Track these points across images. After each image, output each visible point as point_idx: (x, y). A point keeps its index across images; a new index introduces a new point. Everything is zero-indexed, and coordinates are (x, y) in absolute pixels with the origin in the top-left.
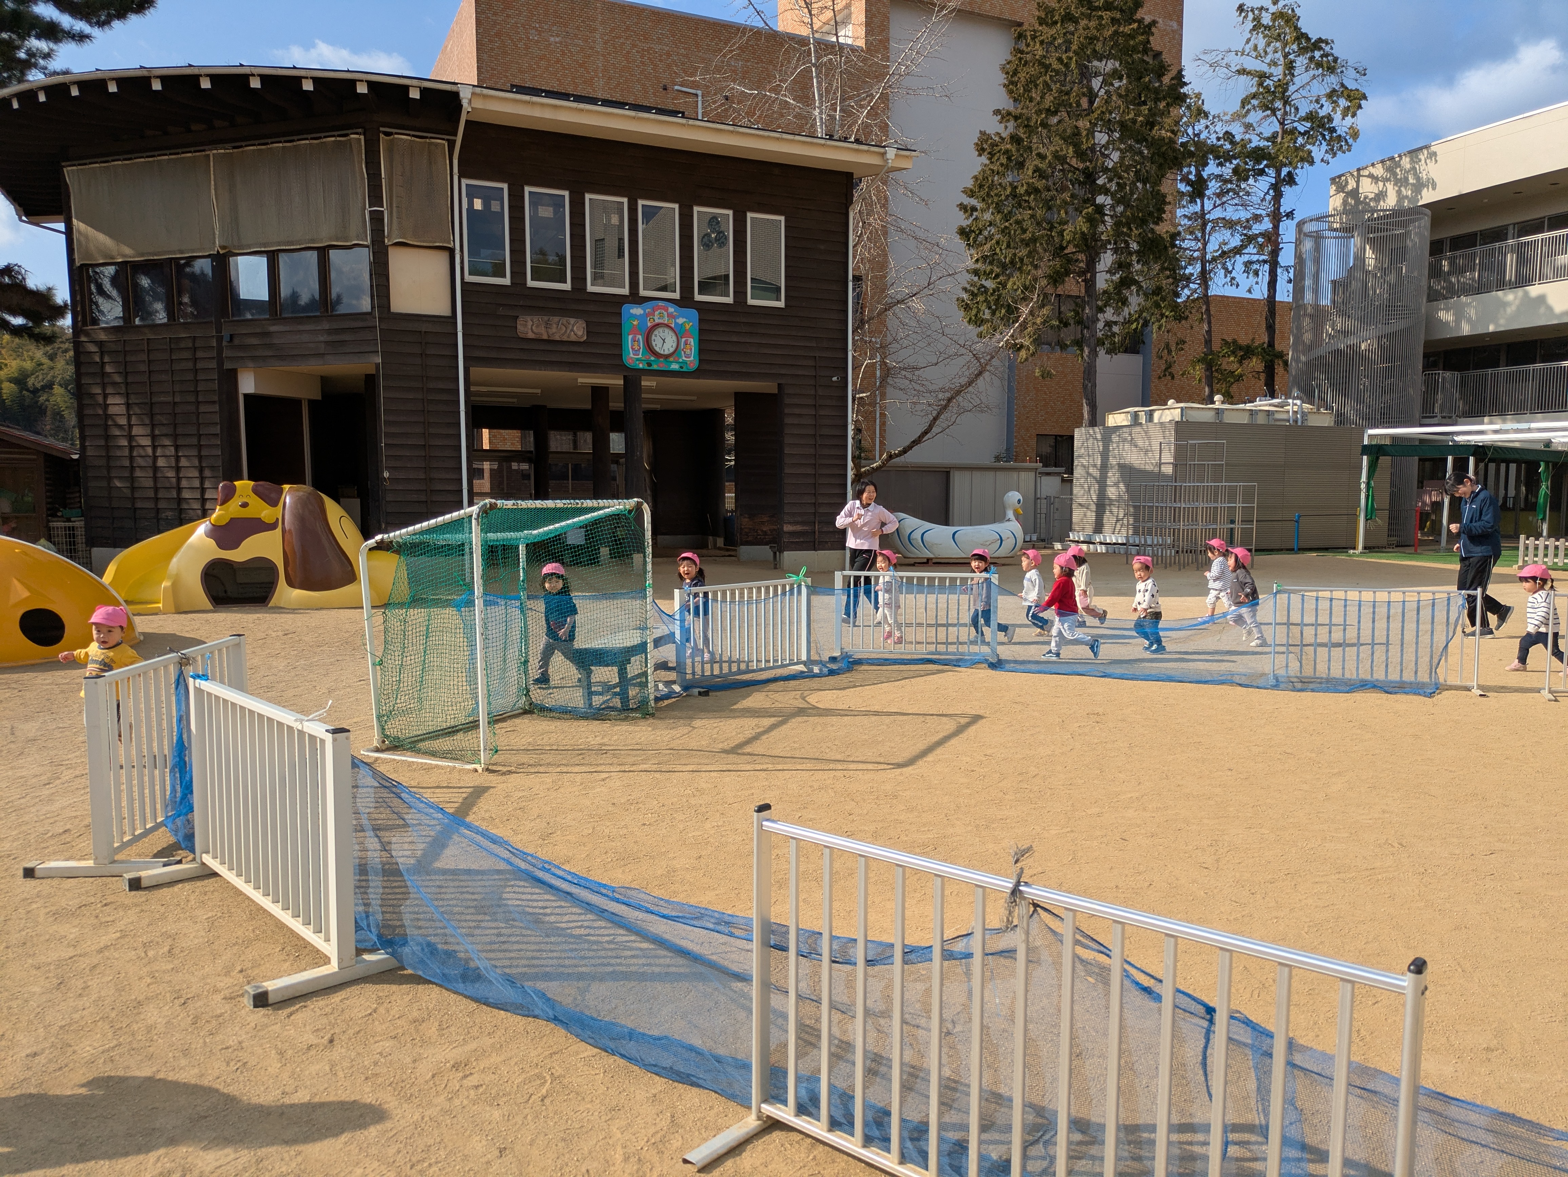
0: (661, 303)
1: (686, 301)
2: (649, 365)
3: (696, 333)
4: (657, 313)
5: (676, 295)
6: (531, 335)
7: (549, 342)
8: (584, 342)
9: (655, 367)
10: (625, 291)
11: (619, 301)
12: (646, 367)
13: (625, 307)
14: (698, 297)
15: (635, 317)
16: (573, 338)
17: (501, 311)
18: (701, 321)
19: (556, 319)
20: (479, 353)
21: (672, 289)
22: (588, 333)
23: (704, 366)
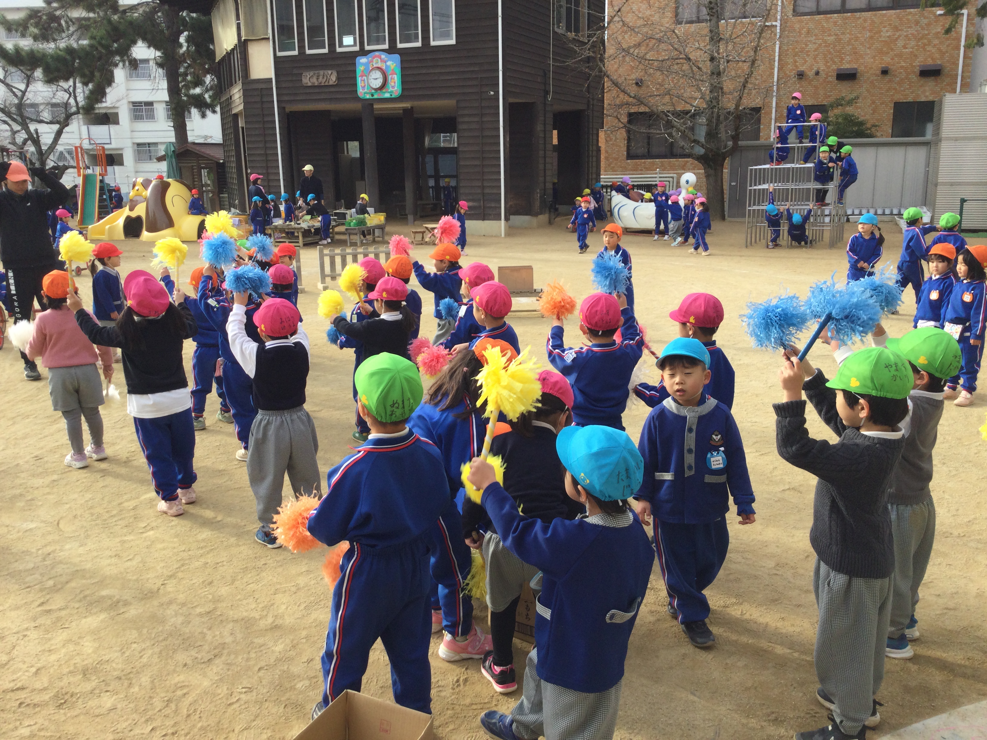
0: (377, 53)
1: (392, 50)
3: (398, 71)
4: (374, 60)
5: (386, 46)
6: (310, 84)
7: (319, 87)
8: (337, 85)
9: (376, 96)
13: (357, 59)
14: (400, 46)
15: (363, 64)
16: (331, 83)
18: (402, 62)
19: (321, 72)
20: (286, 98)
21: (384, 43)
22: (338, 78)
23: (406, 93)
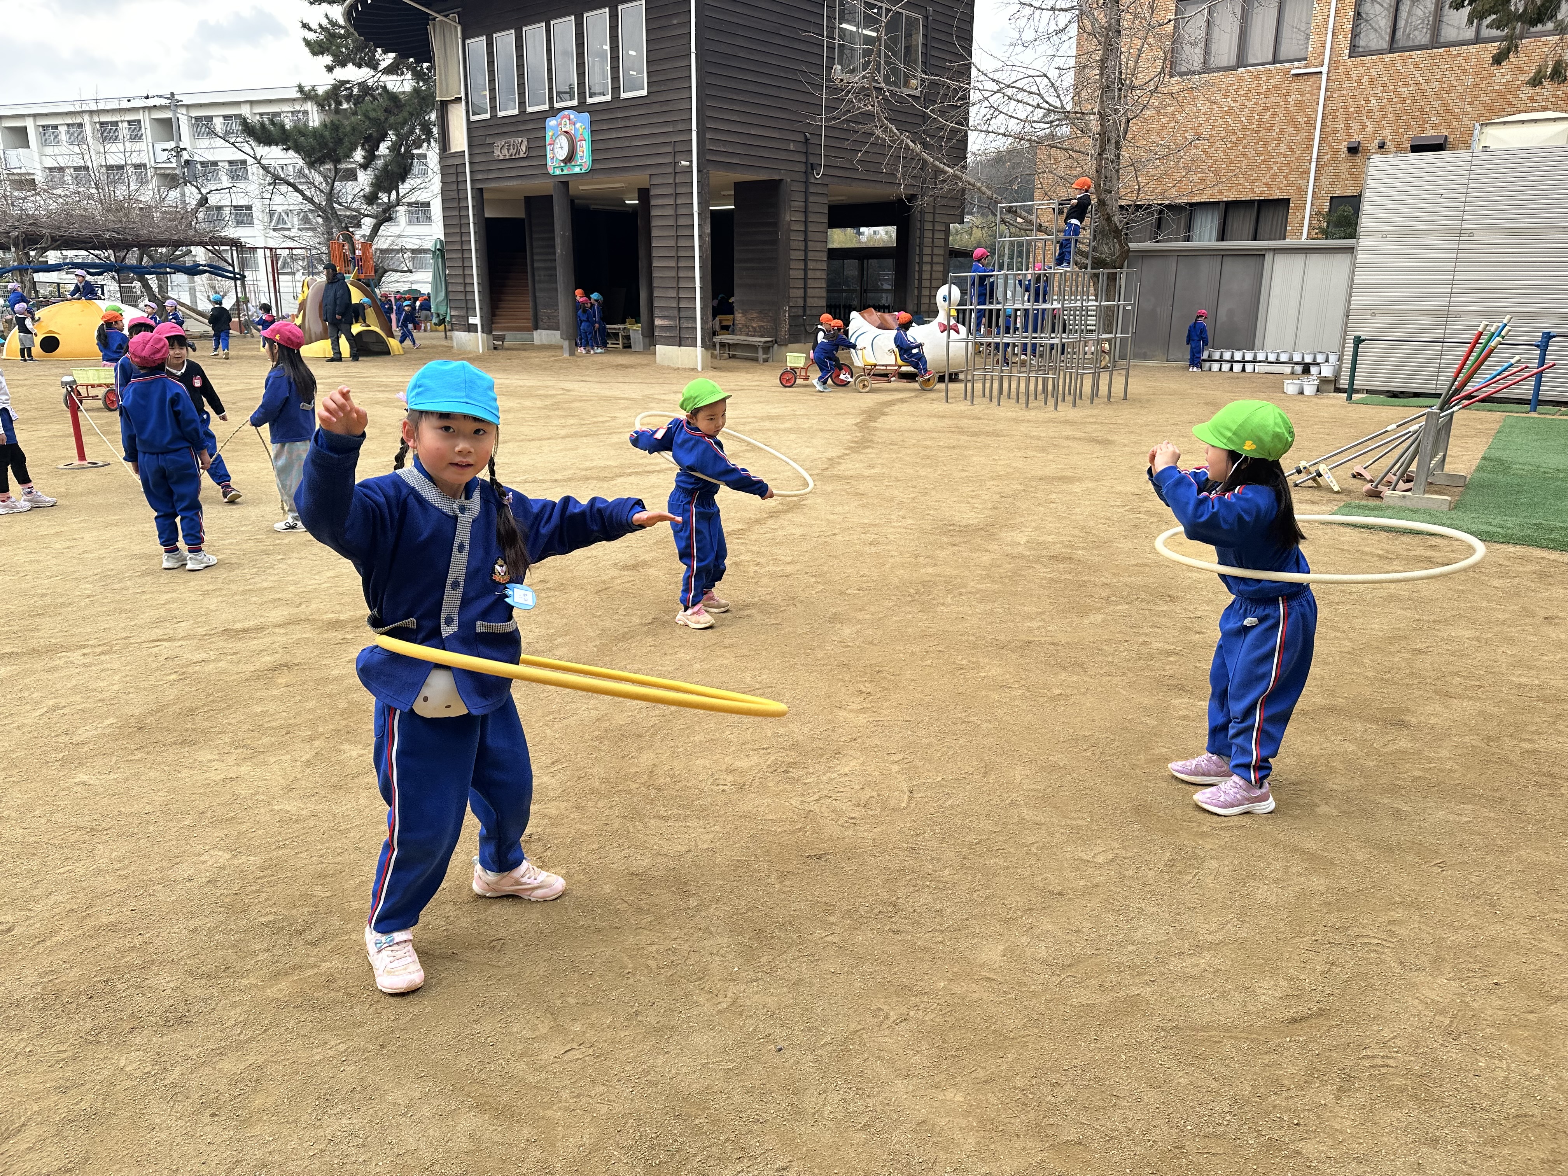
0: (566, 112)
1: (582, 107)
3: (587, 135)
5: (575, 103)
6: (501, 157)
9: (565, 172)
10: (546, 107)
11: (542, 117)
14: (590, 101)
15: (552, 128)
16: (522, 155)
17: (488, 140)
19: (512, 140)
20: (480, 177)
21: (572, 99)
22: (528, 148)
23: (598, 166)
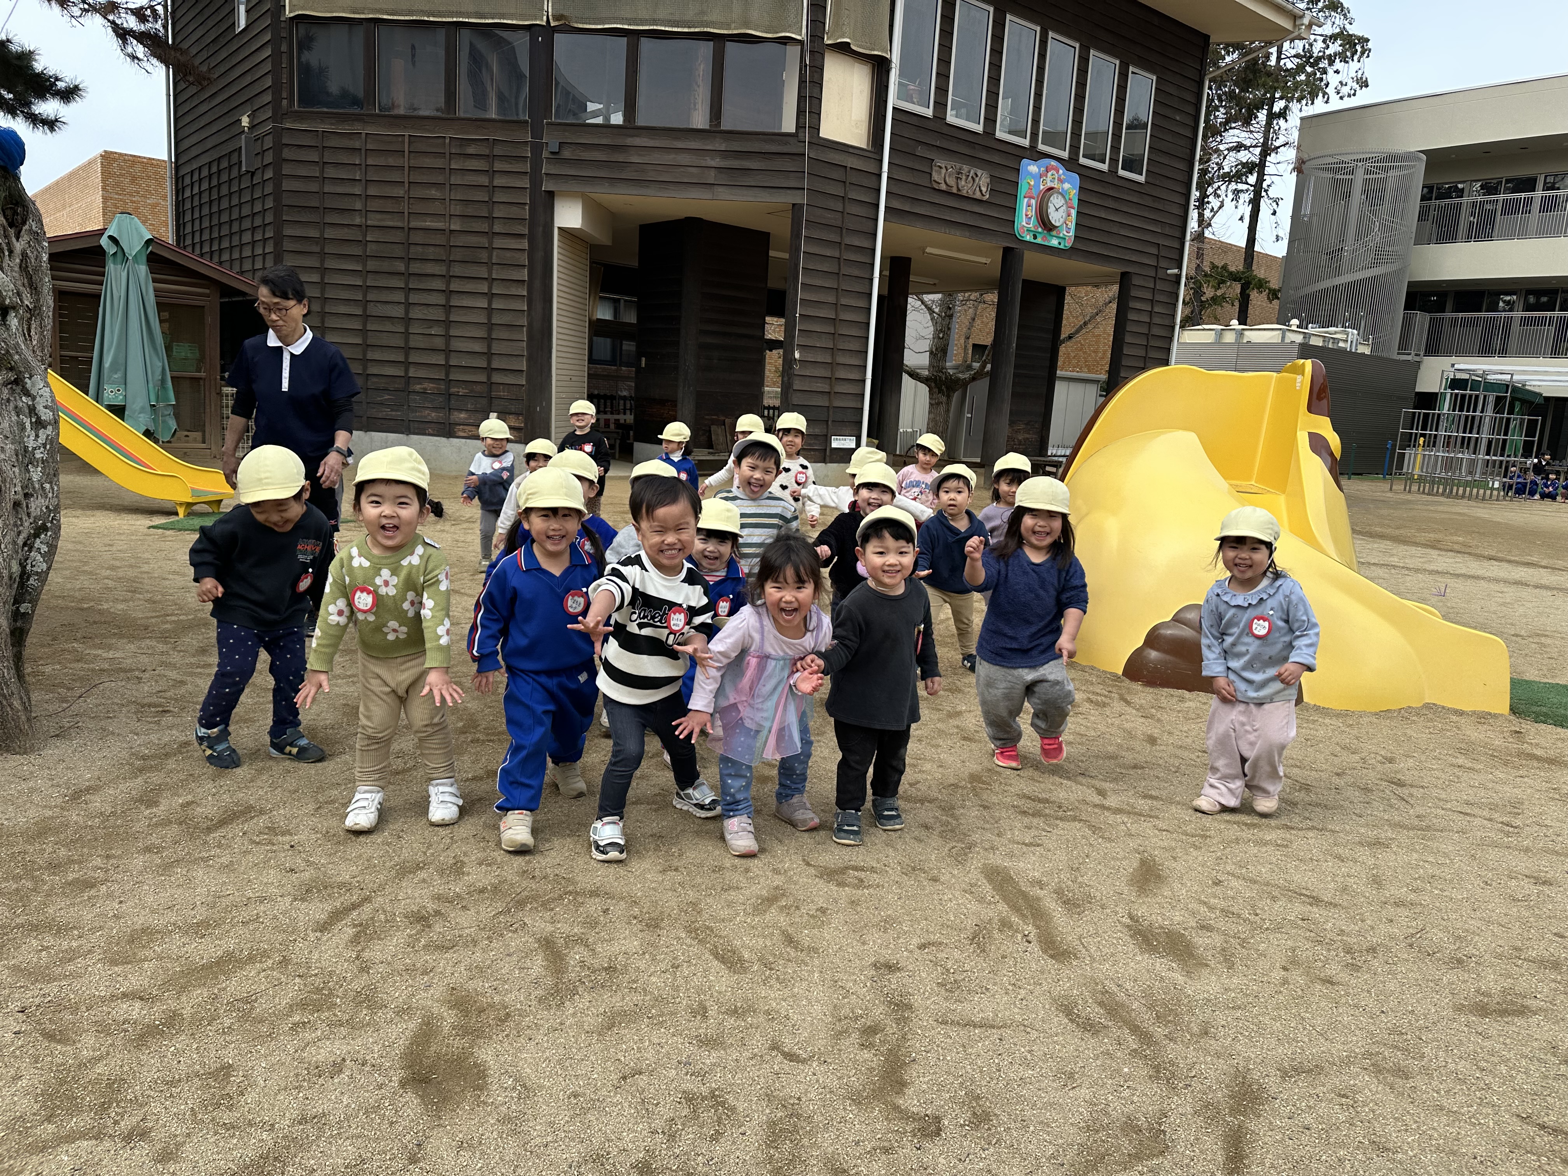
0: (1053, 162)
1: (1071, 164)
2: (1035, 237)
3: (1076, 203)
4: (1049, 174)
5: (1065, 155)
6: (943, 187)
7: (957, 196)
8: (986, 201)
9: (1039, 240)
10: (1026, 142)
11: (1020, 153)
12: (1032, 240)
13: (1025, 161)
14: (1083, 161)
15: (1032, 175)
16: (978, 195)
17: (920, 151)
18: (1081, 188)
19: (966, 168)
21: (1062, 148)
22: (991, 190)
